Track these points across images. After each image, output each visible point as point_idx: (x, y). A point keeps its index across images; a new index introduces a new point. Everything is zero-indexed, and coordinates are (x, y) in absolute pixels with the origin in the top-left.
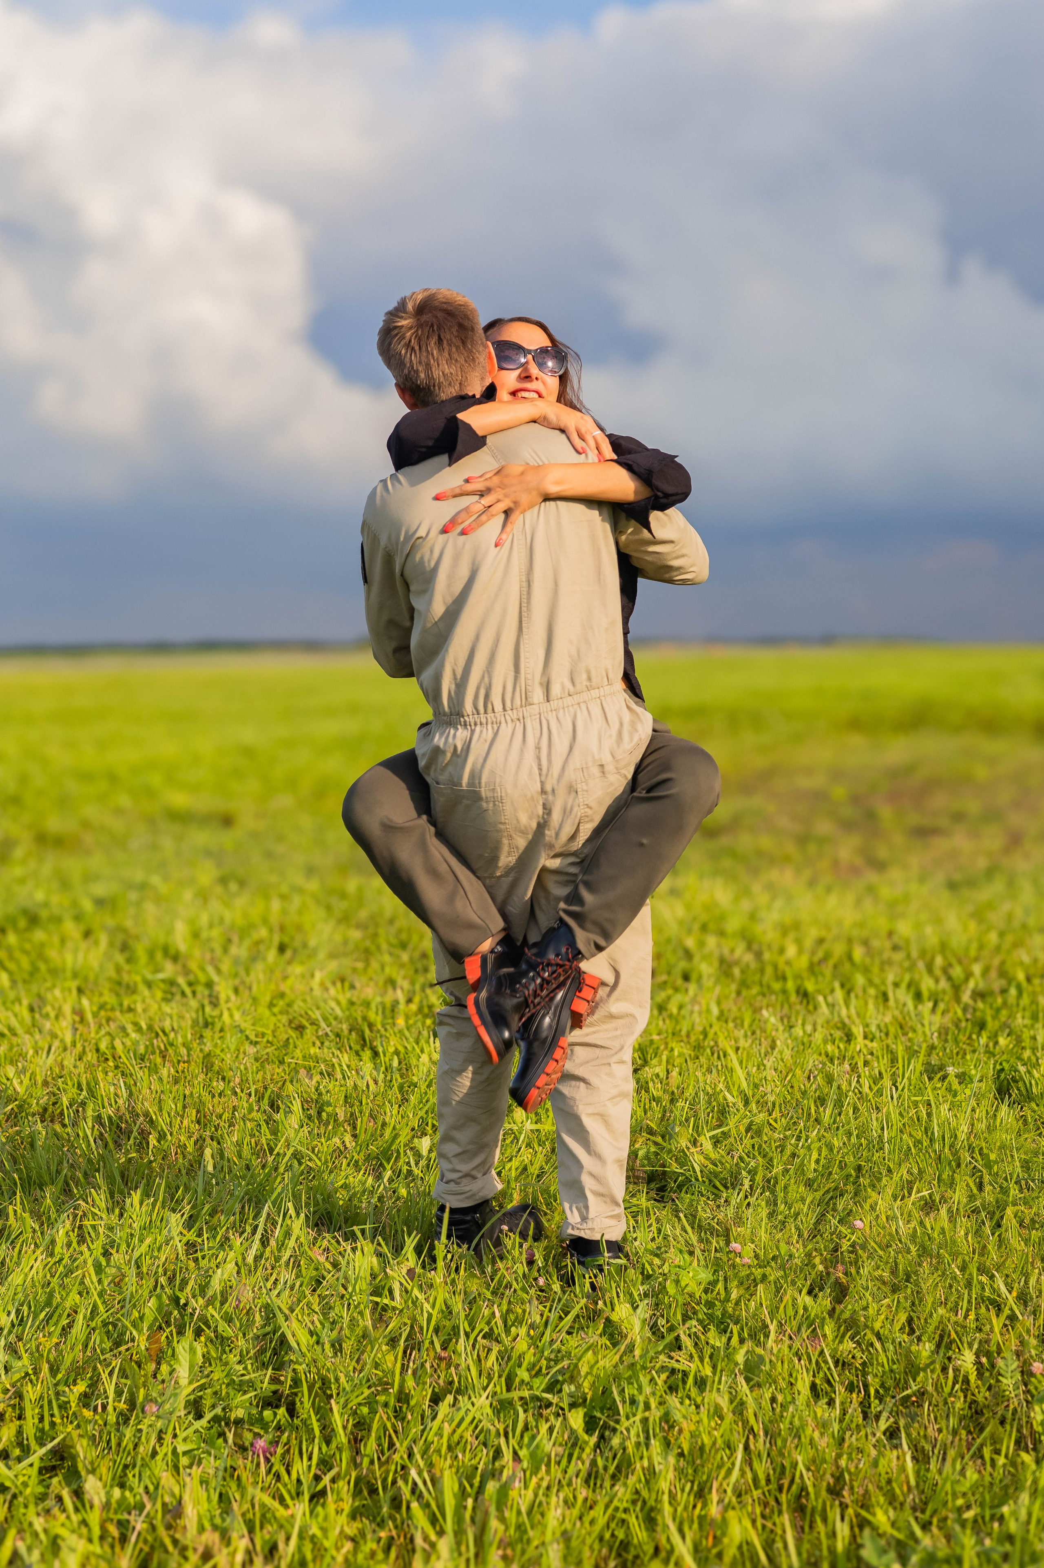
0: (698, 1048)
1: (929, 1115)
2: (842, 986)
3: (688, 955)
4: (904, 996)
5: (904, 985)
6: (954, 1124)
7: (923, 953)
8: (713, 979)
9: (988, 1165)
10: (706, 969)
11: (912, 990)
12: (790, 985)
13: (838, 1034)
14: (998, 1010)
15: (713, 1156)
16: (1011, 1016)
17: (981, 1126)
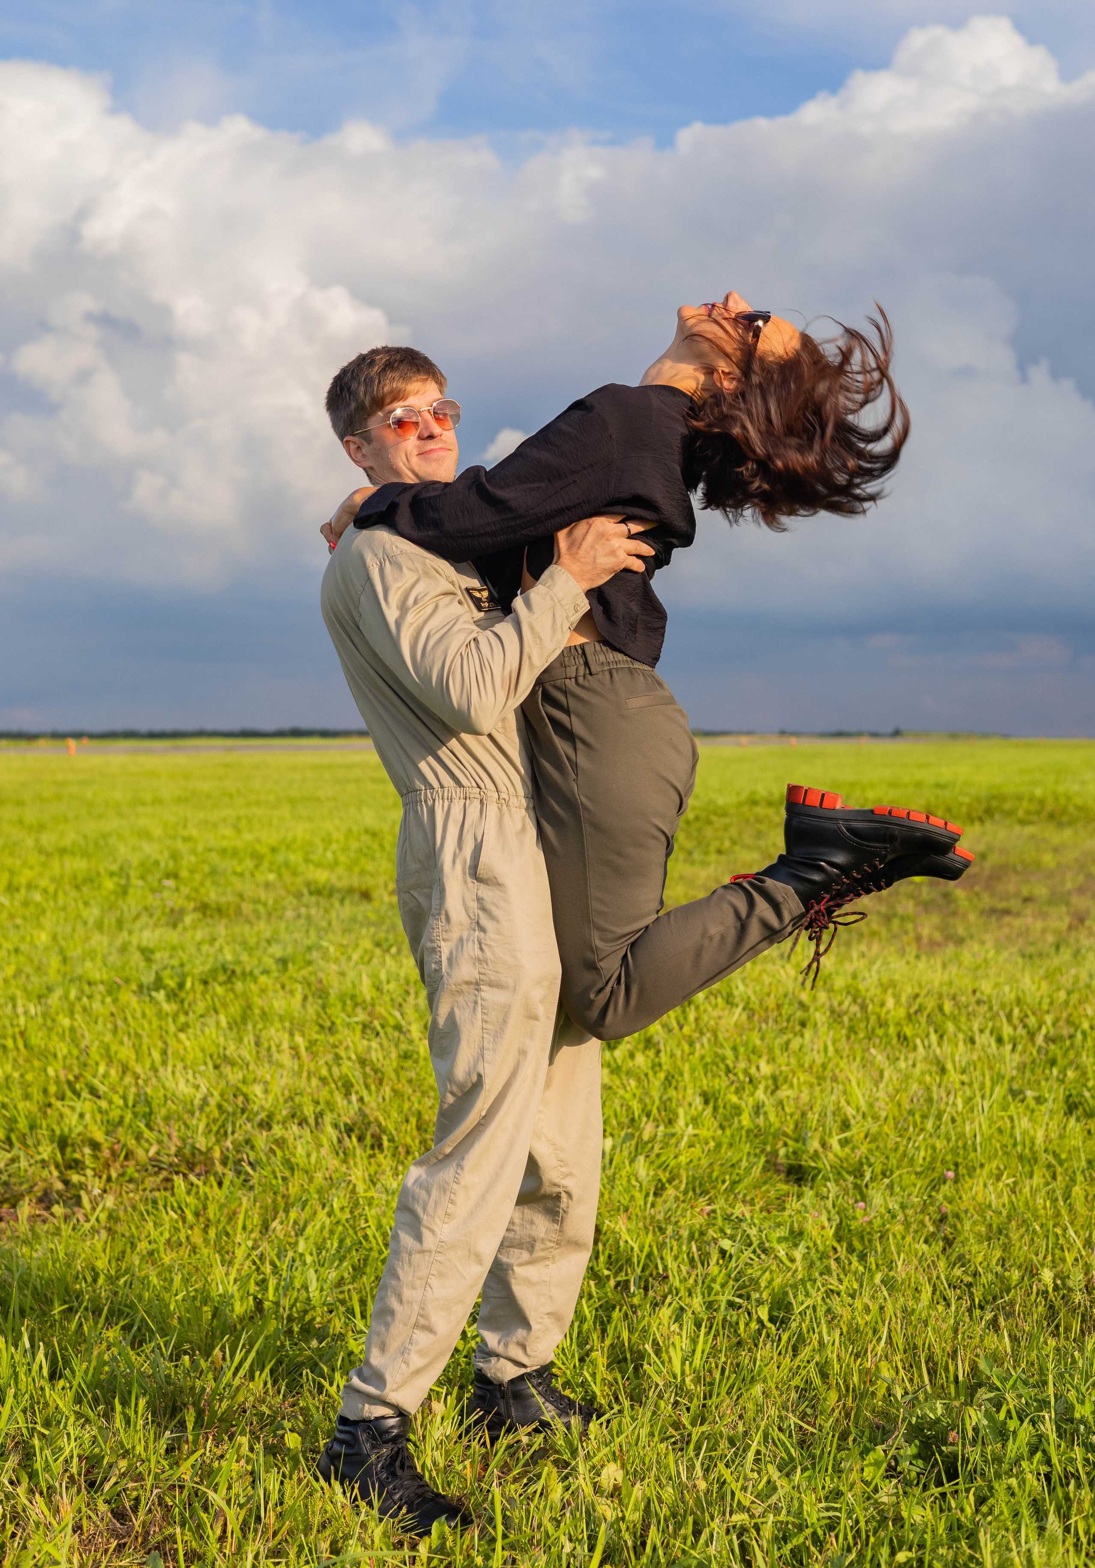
0: (821, 1078)
1: (1013, 1128)
2: (936, 1032)
3: (802, 1006)
4: (985, 1040)
5: (987, 1032)
6: (1032, 1133)
7: (1003, 1006)
8: (826, 1025)
9: (1061, 1163)
10: (820, 1017)
11: (995, 1035)
12: (892, 1030)
13: (934, 1069)
14: (1068, 1050)
15: (840, 1153)
16: (1078, 1055)
17: (1054, 1135)
